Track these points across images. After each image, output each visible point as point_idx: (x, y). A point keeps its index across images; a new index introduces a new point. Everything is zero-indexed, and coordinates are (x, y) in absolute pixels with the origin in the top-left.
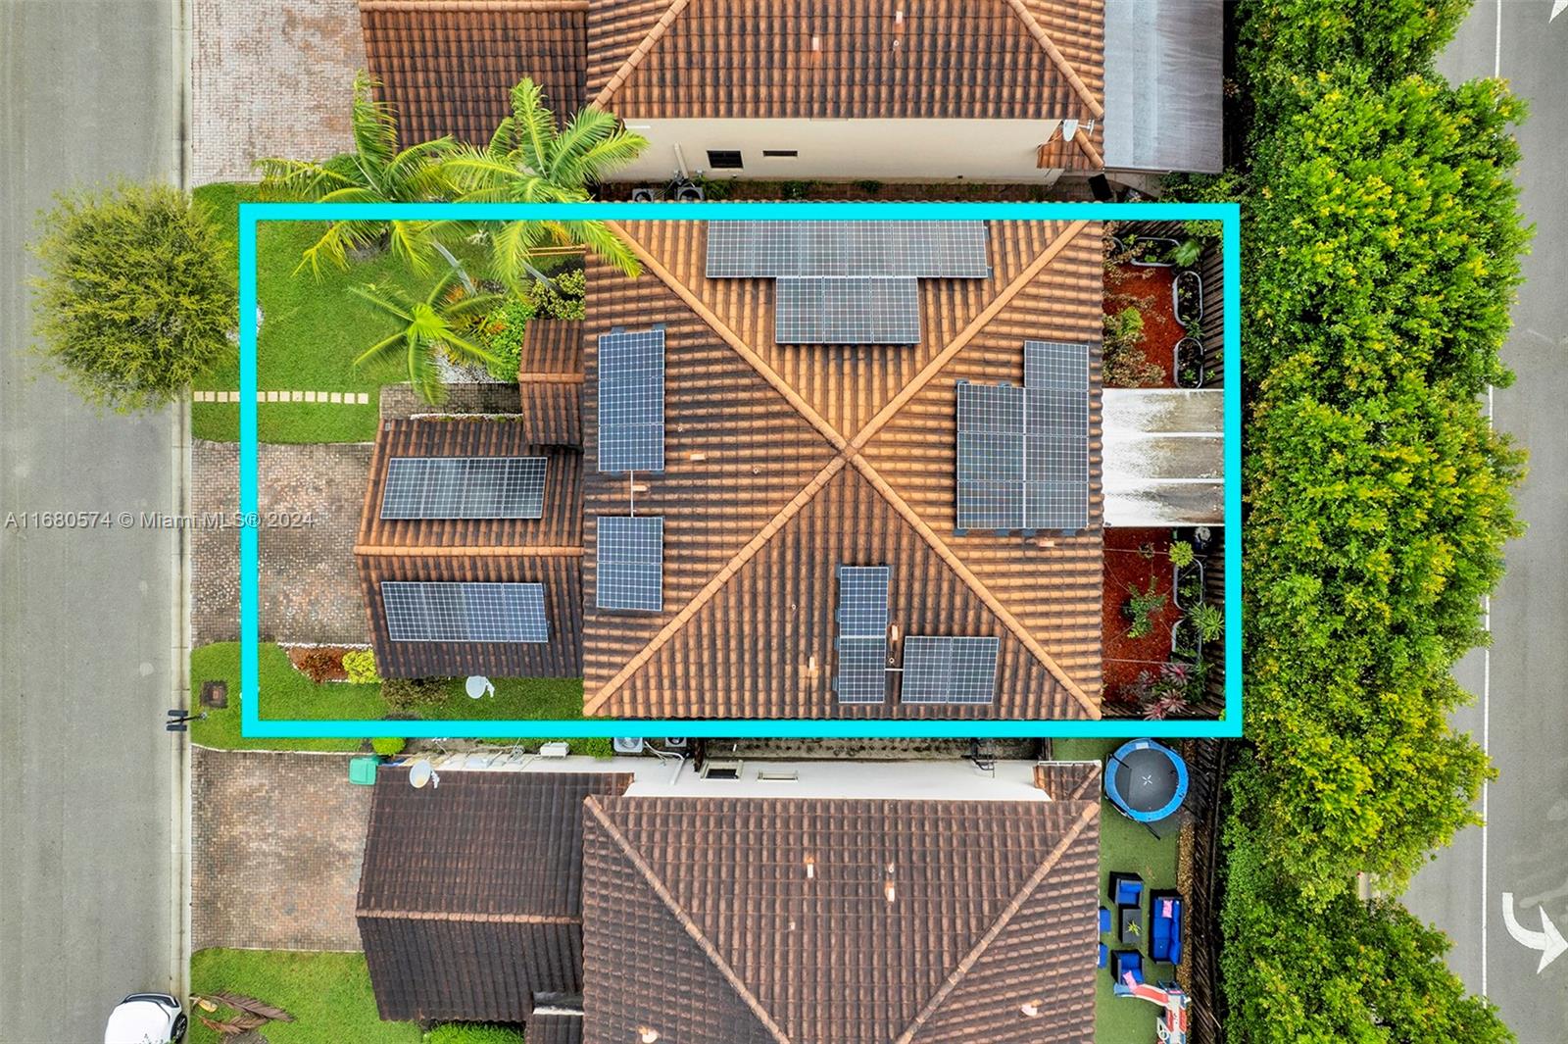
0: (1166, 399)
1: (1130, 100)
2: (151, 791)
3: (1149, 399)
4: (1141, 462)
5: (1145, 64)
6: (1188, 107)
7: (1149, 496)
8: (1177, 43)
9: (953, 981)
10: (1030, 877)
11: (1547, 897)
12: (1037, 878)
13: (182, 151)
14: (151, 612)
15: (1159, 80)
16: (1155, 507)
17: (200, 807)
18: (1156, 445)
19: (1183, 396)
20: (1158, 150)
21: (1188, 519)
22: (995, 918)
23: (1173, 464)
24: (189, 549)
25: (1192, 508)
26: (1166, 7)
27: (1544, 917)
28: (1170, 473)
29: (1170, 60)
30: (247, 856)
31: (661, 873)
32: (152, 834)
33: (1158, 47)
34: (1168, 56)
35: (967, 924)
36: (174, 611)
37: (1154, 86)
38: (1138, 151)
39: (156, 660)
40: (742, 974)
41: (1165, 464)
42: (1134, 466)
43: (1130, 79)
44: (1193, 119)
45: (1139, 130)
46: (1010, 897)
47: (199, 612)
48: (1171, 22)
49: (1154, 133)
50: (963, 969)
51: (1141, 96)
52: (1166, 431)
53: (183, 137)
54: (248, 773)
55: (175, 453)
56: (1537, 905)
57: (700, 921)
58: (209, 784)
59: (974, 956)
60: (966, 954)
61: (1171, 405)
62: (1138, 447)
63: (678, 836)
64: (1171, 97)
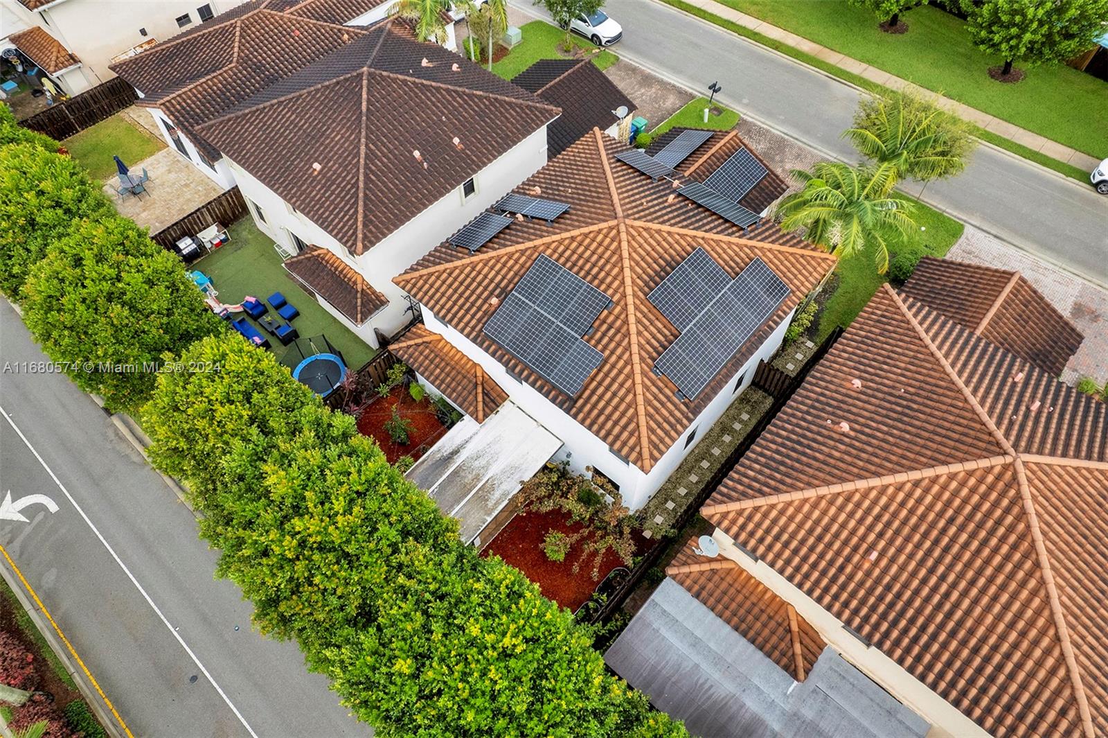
0: (497, 503)
1: (698, 633)
2: (692, 78)
3: (505, 495)
4: (477, 462)
5: (716, 664)
6: (664, 672)
7: (456, 452)
8: (715, 702)
9: (363, 140)
10: (365, 202)
11: (28, 529)
12: (361, 203)
13: (989, 233)
14: (769, 114)
15: (697, 666)
16: (447, 451)
17: (674, 86)
18: (477, 478)
19: (489, 515)
20: (649, 625)
21: (423, 462)
22: (366, 175)
23: (459, 479)
24: (786, 137)
25: (426, 469)
26: (747, 716)
27: (23, 519)
28: (455, 473)
29: (706, 686)
30: (641, 87)
31: (509, 104)
32: (675, 70)
33: (722, 685)
34: (712, 686)
35: (376, 166)
36: (763, 120)
37: (696, 658)
38: (659, 610)
39: (747, 105)
40: (447, 90)
41: (463, 474)
42: (478, 457)
43: (712, 645)
44: (654, 668)
45: (673, 622)
46: (366, 187)
47: (755, 125)
48: (732, 710)
49: (664, 631)
50: (363, 148)
51: (696, 643)
52: (480, 489)
53: (996, 236)
54: (673, 104)
55: (835, 155)
56: (31, 521)
57: (480, 97)
58: (680, 93)
59: (363, 155)
60: (366, 154)
61: (490, 504)
62: (486, 468)
63: (517, 121)
64: (679, 666)
